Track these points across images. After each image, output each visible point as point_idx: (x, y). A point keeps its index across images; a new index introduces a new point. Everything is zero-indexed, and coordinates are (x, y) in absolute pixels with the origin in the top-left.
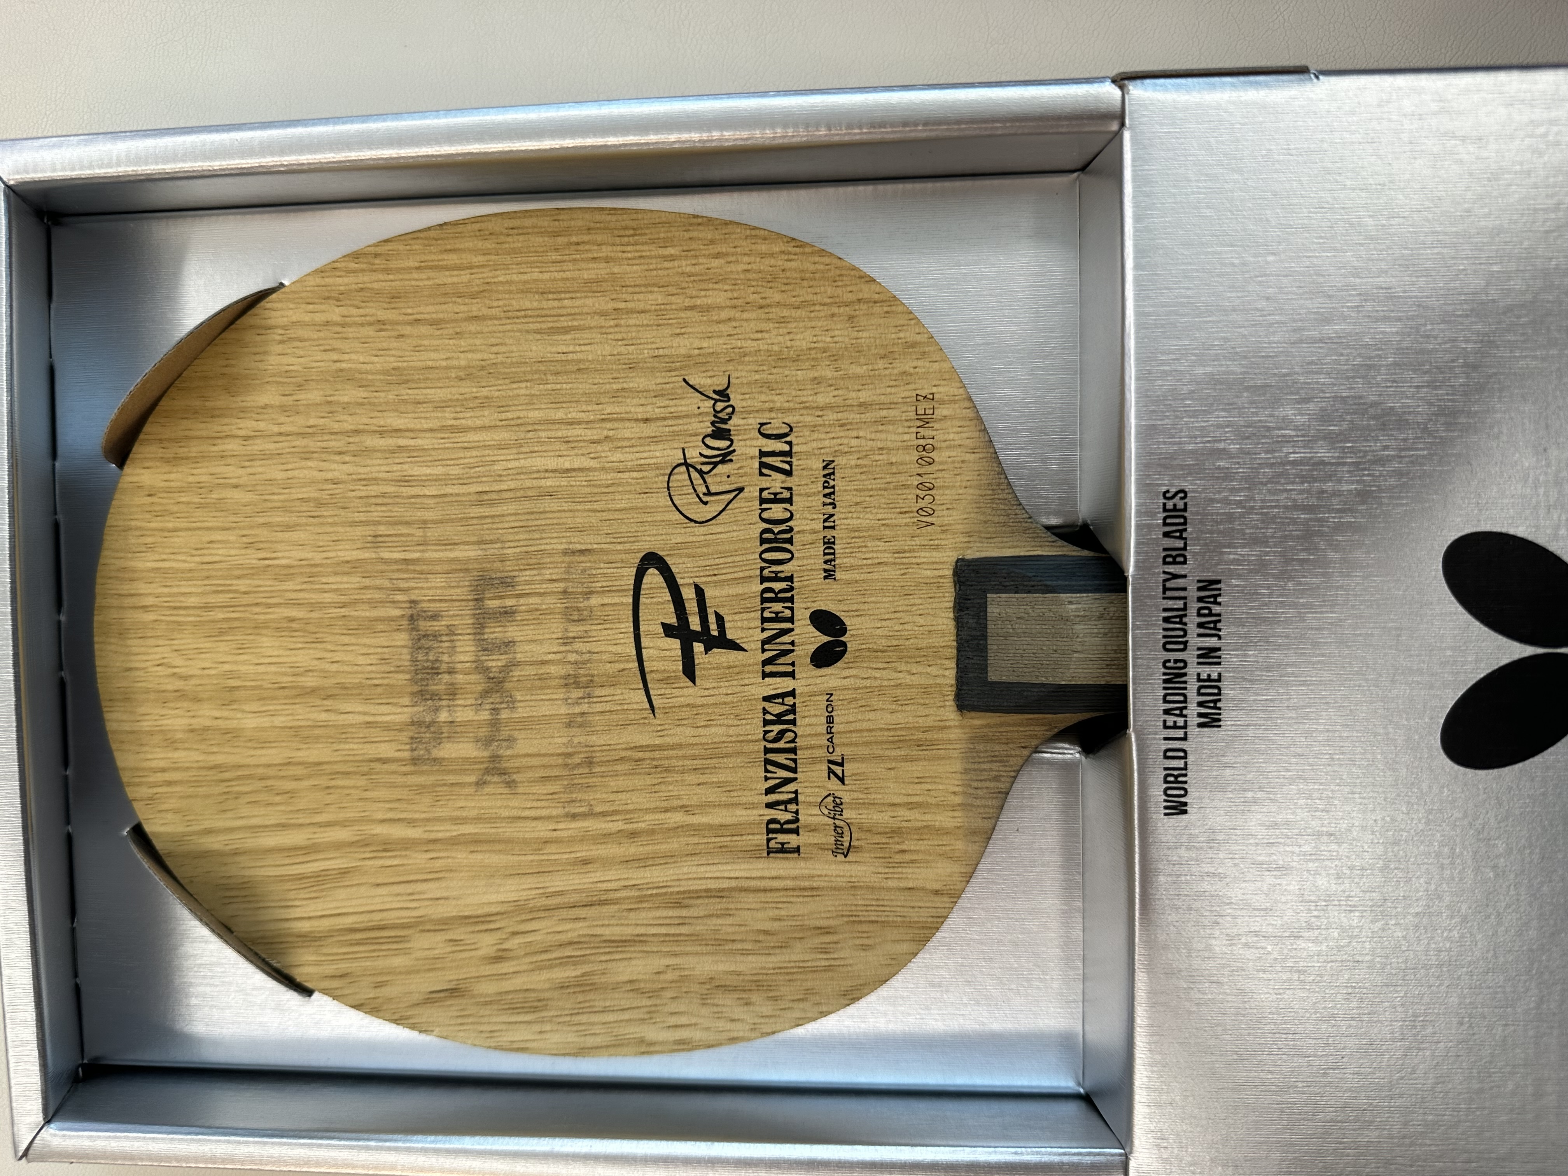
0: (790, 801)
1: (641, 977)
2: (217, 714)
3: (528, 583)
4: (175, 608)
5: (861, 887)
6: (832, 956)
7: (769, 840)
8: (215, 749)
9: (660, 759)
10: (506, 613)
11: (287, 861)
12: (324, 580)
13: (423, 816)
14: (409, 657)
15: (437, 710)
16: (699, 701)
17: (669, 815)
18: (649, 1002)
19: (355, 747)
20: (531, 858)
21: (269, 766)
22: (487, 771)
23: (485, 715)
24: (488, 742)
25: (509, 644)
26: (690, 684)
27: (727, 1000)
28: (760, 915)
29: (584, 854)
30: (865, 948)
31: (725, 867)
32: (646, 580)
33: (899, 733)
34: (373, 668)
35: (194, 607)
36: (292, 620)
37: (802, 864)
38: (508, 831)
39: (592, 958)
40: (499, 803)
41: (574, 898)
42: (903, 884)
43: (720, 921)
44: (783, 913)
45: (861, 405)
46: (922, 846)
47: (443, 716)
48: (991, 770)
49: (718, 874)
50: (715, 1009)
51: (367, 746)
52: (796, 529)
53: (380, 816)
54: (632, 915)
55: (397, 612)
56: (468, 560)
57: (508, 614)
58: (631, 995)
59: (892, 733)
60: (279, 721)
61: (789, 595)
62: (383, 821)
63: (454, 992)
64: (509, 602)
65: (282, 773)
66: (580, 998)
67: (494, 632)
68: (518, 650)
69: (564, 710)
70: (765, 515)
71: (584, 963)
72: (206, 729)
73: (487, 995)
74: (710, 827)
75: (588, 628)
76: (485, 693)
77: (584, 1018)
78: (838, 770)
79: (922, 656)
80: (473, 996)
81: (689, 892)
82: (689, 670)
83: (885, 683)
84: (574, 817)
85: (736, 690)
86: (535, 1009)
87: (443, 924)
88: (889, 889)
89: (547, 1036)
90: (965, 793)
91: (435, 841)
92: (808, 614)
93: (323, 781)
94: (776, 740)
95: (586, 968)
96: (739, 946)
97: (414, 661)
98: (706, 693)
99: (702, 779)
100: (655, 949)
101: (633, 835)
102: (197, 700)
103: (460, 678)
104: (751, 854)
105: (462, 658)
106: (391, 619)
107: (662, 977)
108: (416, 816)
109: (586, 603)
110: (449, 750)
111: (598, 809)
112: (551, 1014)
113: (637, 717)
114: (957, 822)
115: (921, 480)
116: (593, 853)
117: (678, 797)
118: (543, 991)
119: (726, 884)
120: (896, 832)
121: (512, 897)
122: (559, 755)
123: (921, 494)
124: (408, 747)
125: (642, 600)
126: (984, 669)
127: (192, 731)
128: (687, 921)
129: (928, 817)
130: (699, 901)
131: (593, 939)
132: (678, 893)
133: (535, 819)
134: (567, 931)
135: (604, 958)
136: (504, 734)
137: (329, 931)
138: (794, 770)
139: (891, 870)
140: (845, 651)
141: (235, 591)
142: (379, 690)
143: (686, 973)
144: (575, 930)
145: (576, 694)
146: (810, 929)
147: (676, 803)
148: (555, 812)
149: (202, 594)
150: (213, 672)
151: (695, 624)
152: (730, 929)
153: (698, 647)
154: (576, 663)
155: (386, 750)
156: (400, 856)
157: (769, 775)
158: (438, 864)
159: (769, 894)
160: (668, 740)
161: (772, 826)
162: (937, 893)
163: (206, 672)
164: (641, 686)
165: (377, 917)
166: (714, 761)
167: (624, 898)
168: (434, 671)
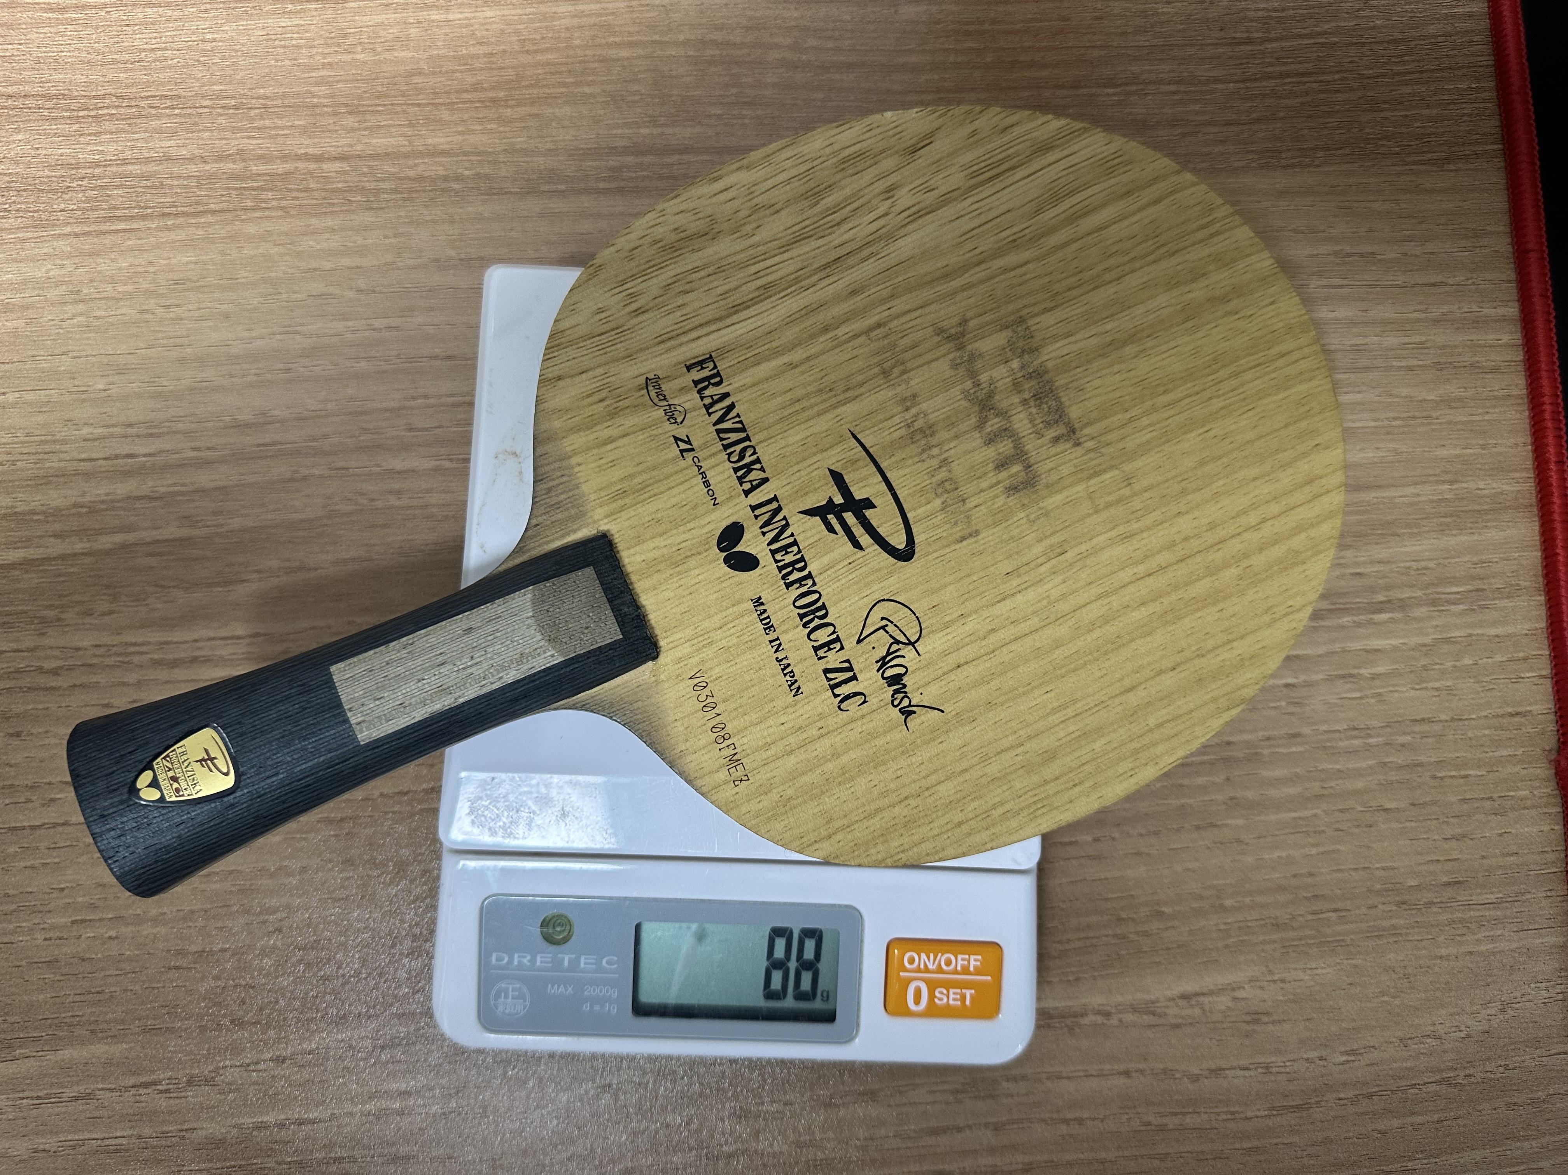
0: (712, 405)
1: (772, 218)
2: (1190, 295)
3: (997, 496)
4: (1259, 365)
5: (624, 358)
6: (624, 294)
7: (715, 367)
8: (1179, 267)
9: (830, 398)
10: (1003, 466)
11: (1087, 202)
12: (1154, 434)
13: (997, 280)
14: (1063, 399)
15: (1023, 367)
16: (818, 457)
17: (804, 356)
18: (756, 201)
19: (1073, 313)
20: (900, 279)
21: (1133, 271)
22: (963, 334)
23: (984, 378)
24: (972, 358)
25: (990, 441)
26: (832, 468)
27: (694, 227)
28: (697, 304)
29: (859, 298)
30: (601, 311)
31: (742, 331)
32: (904, 537)
33: (646, 496)
34: (1086, 380)
35: (1244, 371)
36: (1165, 392)
37: (681, 358)
38: (926, 294)
39: (816, 219)
40: (942, 312)
41: (850, 261)
42: (590, 374)
43: (727, 287)
44: (679, 314)
45: (792, 752)
46: (588, 412)
47: (1015, 364)
48: (557, 496)
49: (744, 324)
50: (700, 215)
51: (1065, 316)
52: (801, 627)
53: (1030, 266)
54: (800, 266)
55: (1086, 431)
56: (1051, 494)
57: (1002, 465)
58: (773, 202)
59: (652, 493)
60: (1139, 310)
61: (784, 572)
62: (1026, 263)
63: (913, 150)
64: (1004, 475)
65: (1120, 269)
66: (812, 184)
67: (1005, 447)
68: (980, 440)
69: (924, 406)
70: (831, 629)
71: (821, 213)
72: (1193, 280)
73: (885, 158)
74: (768, 359)
75: (934, 480)
76: (990, 395)
77: (803, 168)
78: (683, 446)
79: (653, 566)
80: (897, 152)
81: (762, 301)
82: (838, 478)
83: (675, 532)
84: (879, 325)
85: (794, 478)
86: (844, 161)
87: (945, 200)
88: (599, 366)
89: (827, 143)
90: (573, 468)
91: (979, 263)
92: (762, 563)
93: (1086, 275)
94: (744, 450)
95: (817, 209)
96: (703, 273)
97: (1057, 399)
98: (816, 466)
99: (789, 396)
100: (769, 245)
101: (826, 329)
102: (1211, 300)
103: (1016, 399)
104: (724, 351)
105: (1022, 415)
106: (1089, 424)
107: (754, 225)
108: (1002, 277)
109: (943, 499)
110: (1000, 339)
111: (862, 339)
112: (829, 163)
113: (863, 424)
114: (566, 442)
115: (716, 711)
116: (852, 302)
117: (803, 373)
118: (844, 178)
119: (735, 318)
120: (614, 414)
121: (900, 243)
122: (913, 369)
123: (710, 700)
124: (1033, 329)
125: (900, 520)
126: (599, 575)
127: (1203, 275)
128: (754, 277)
129: (592, 437)
130: (751, 296)
131: (822, 234)
132: (770, 297)
133: (909, 311)
134: (846, 232)
135: (807, 222)
136: (962, 371)
137: (1030, 160)
138: (718, 431)
139: (605, 382)
140: (718, 545)
141: (1218, 397)
142: (1074, 364)
143: (736, 235)
144: (840, 236)
145: (918, 424)
146: (651, 309)
147: (802, 368)
148: (895, 323)
149: (1242, 385)
150: (1208, 327)
151: (849, 518)
152: (716, 283)
153: (839, 500)
154: (930, 448)
155: (1048, 319)
156: (1001, 241)
157: (737, 419)
158: (968, 246)
159: (697, 323)
160: (830, 415)
161: (718, 379)
162: (560, 378)
163: (1213, 325)
164: (871, 450)
165: (998, 186)
166: (786, 413)
167: (811, 276)
168: (1037, 397)
